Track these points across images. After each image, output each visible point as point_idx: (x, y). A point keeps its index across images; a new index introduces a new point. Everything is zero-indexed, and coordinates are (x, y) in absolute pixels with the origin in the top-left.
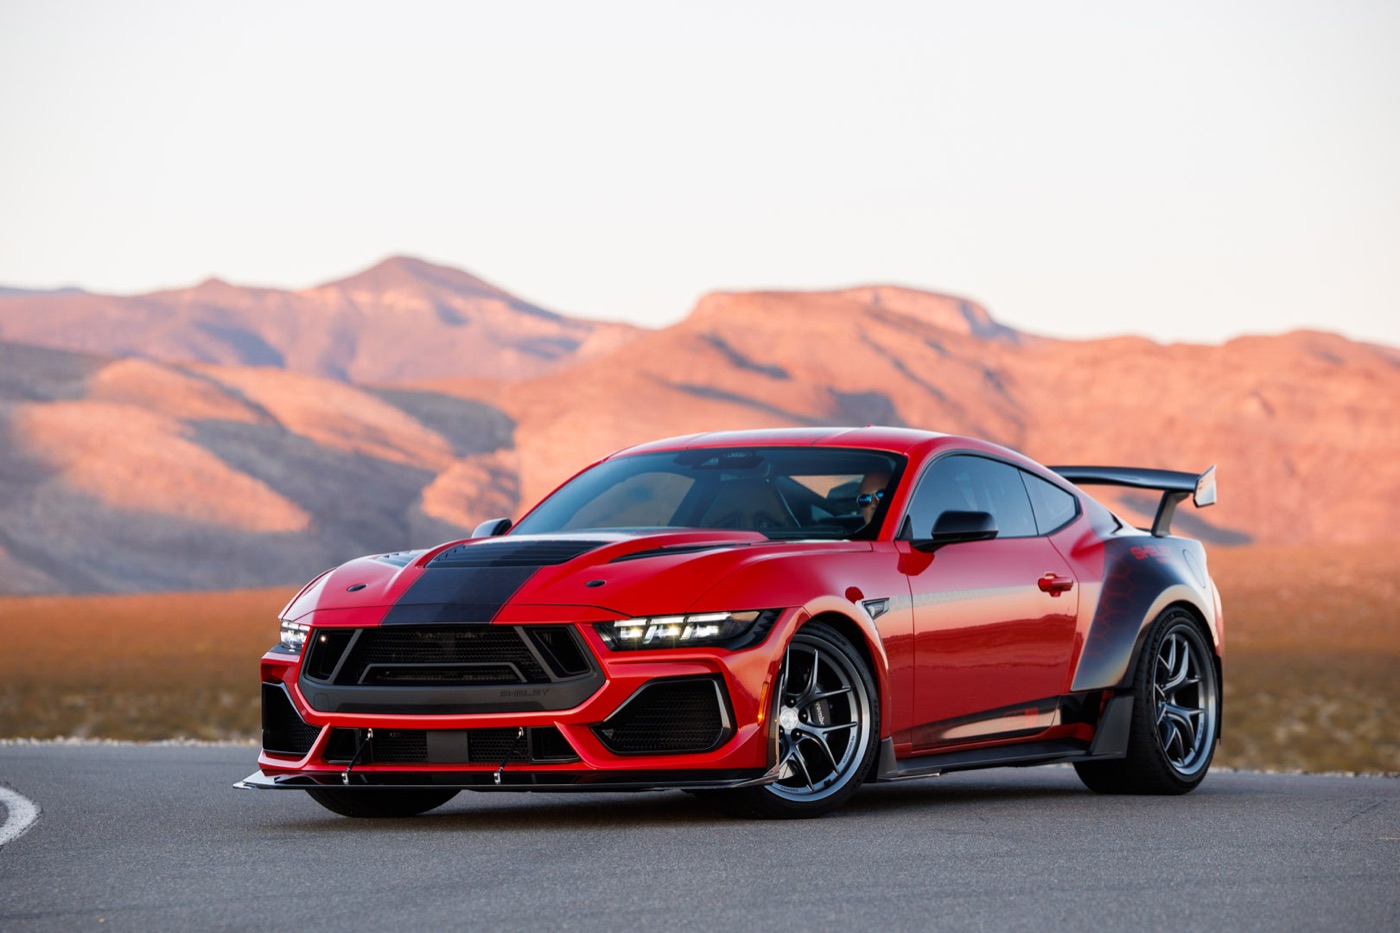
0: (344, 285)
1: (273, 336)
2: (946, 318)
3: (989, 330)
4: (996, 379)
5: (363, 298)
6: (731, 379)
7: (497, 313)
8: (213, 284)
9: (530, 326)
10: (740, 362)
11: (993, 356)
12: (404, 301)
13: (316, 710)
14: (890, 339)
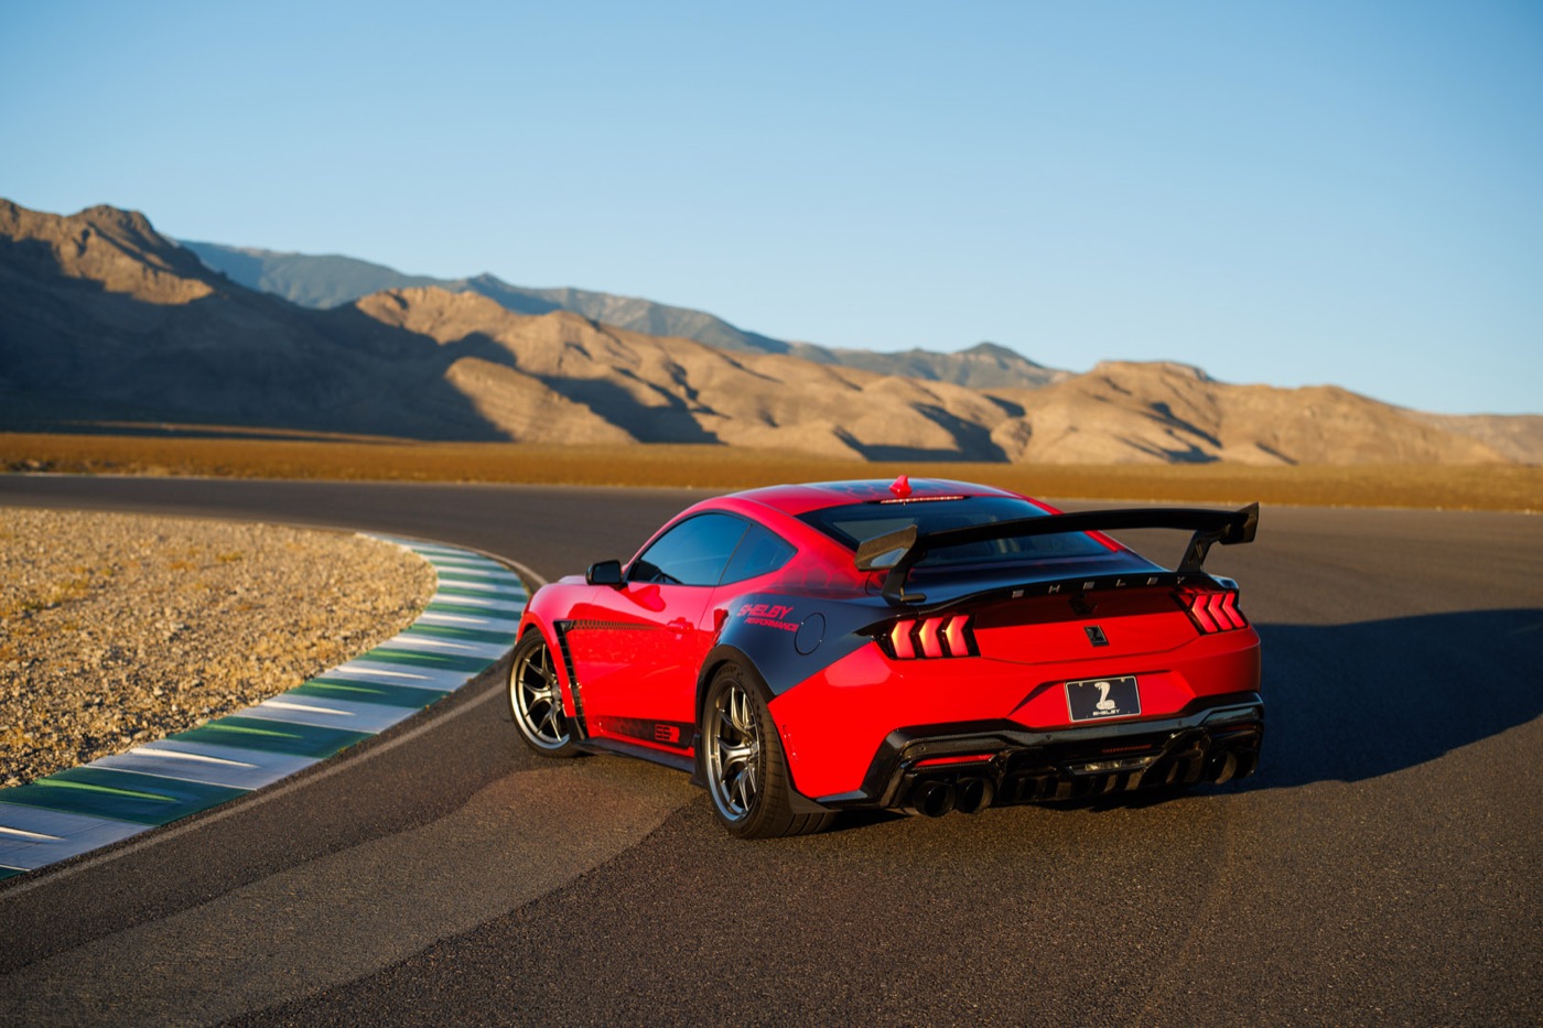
0: (966, 352)
1: (938, 371)
2: (1189, 373)
3: (1203, 378)
4: (1211, 398)
5: (972, 357)
6: (1111, 394)
7: (1021, 365)
8: (917, 351)
9: (1033, 370)
10: (1115, 387)
11: (1211, 389)
12: (986, 359)
14: (1172, 380)
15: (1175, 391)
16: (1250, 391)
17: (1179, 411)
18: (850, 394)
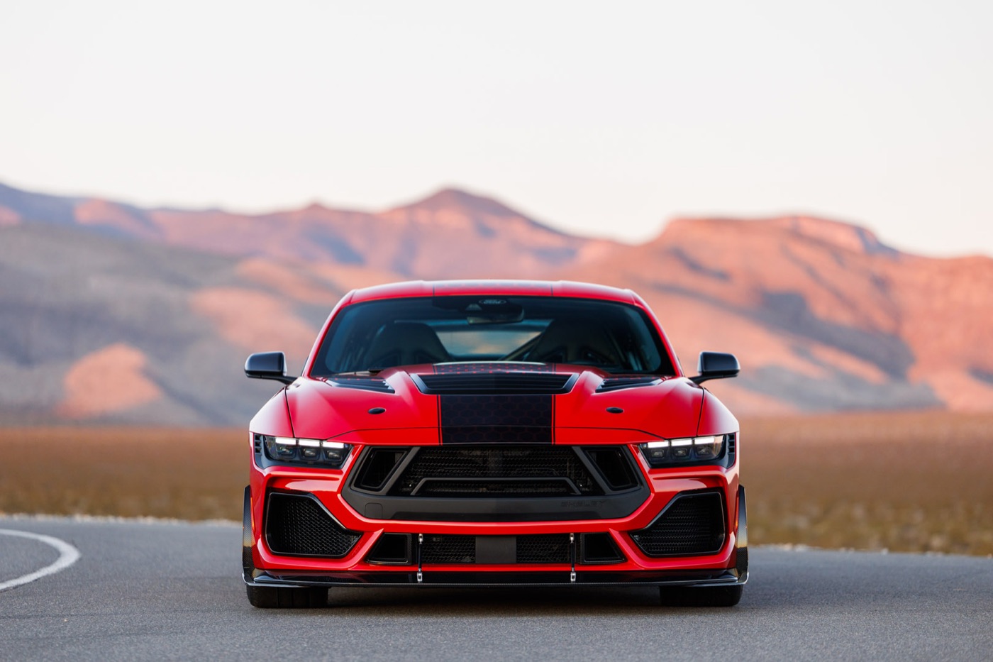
0: (411, 208)
1: (358, 242)
2: (844, 239)
3: (872, 246)
4: (881, 284)
5: (423, 217)
6: (688, 279)
7: (519, 229)
8: (315, 208)
9: (543, 239)
10: (694, 267)
11: (879, 266)
12: (452, 219)
13: (365, 517)
14: (804, 252)
15: (811, 272)
16: (956, 268)
17: (822, 308)
18: (172, 295)
